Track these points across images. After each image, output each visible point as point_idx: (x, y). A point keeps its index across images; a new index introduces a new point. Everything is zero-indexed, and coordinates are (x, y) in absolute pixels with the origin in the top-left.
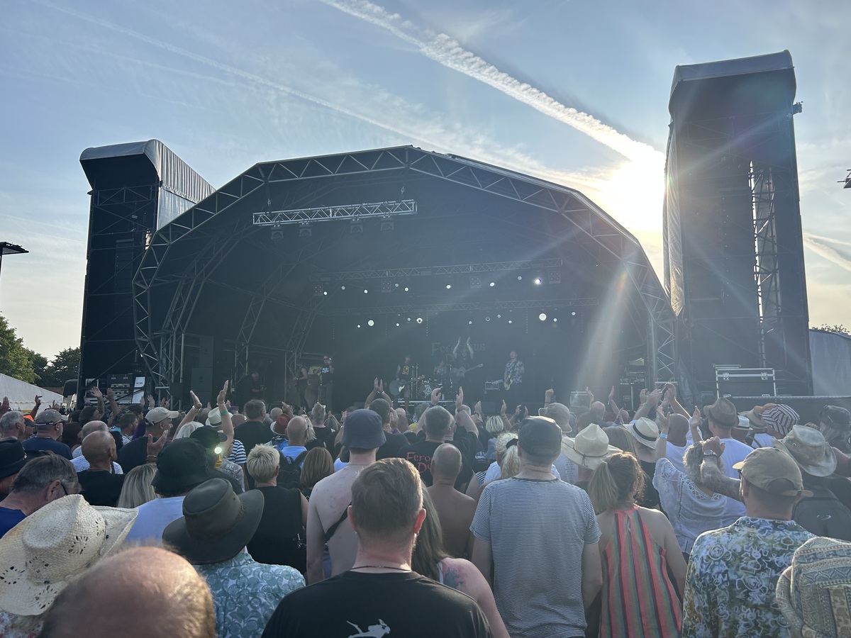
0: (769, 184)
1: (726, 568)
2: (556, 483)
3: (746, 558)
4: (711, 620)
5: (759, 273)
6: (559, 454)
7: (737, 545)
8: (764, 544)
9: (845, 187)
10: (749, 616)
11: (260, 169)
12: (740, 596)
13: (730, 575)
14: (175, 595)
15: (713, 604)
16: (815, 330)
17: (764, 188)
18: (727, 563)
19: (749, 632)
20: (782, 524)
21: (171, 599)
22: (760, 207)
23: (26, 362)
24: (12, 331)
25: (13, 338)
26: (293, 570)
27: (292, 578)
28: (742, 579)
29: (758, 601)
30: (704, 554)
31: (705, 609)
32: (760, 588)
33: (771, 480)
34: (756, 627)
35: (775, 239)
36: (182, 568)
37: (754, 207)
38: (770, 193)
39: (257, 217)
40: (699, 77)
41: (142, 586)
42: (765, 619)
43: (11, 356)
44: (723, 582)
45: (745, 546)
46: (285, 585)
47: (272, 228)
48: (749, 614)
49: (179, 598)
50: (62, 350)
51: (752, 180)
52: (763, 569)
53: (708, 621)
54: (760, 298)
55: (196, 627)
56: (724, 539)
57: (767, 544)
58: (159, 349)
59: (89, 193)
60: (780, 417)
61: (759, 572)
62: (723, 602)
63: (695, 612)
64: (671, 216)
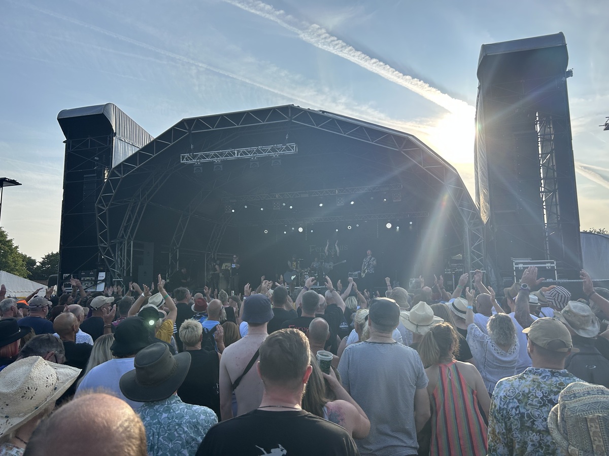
0: (550, 128)
1: (518, 404)
2: (396, 345)
3: (532, 397)
4: (507, 442)
5: (543, 192)
6: (398, 324)
7: (526, 388)
8: (545, 387)
9: (605, 130)
10: (534, 439)
11: (185, 124)
12: (528, 424)
13: (520, 409)
14: (118, 428)
15: (509, 430)
16: (585, 232)
17: (546, 131)
18: (519, 400)
19: (535, 450)
20: (558, 372)
21: (115, 431)
22: (544, 144)
23: (21, 262)
24: (11, 241)
25: (12, 245)
26: (209, 410)
27: (208, 415)
28: (529, 412)
29: (541, 428)
30: (502, 394)
31: (503, 434)
32: (542, 418)
33: (549, 341)
34: (540, 446)
35: (555, 167)
36: (123, 408)
37: (539, 145)
38: (551, 134)
39: (183, 157)
40: (501, 52)
41: (94, 422)
42: (546, 441)
43: (10, 258)
44: (516, 414)
45: (531, 388)
46: (202, 420)
47: (194, 165)
48: (535, 437)
49: (121, 430)
50: (47, 254)
51: (538, 125)
52: (544, 405)
53: (506, 442)
54: (545, 210)
55: (133, 450)
56: (516, 383)
57: (547, 387)
58: (115, 252)
59: (64, 142)
60: (556, 296)
61: (541, 407)
62: (516, 429)
63: (496, 436)
64: (480, 152)
